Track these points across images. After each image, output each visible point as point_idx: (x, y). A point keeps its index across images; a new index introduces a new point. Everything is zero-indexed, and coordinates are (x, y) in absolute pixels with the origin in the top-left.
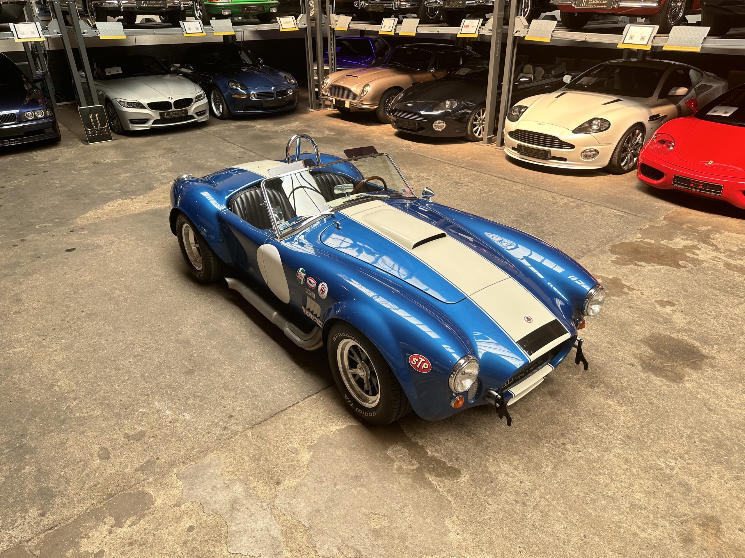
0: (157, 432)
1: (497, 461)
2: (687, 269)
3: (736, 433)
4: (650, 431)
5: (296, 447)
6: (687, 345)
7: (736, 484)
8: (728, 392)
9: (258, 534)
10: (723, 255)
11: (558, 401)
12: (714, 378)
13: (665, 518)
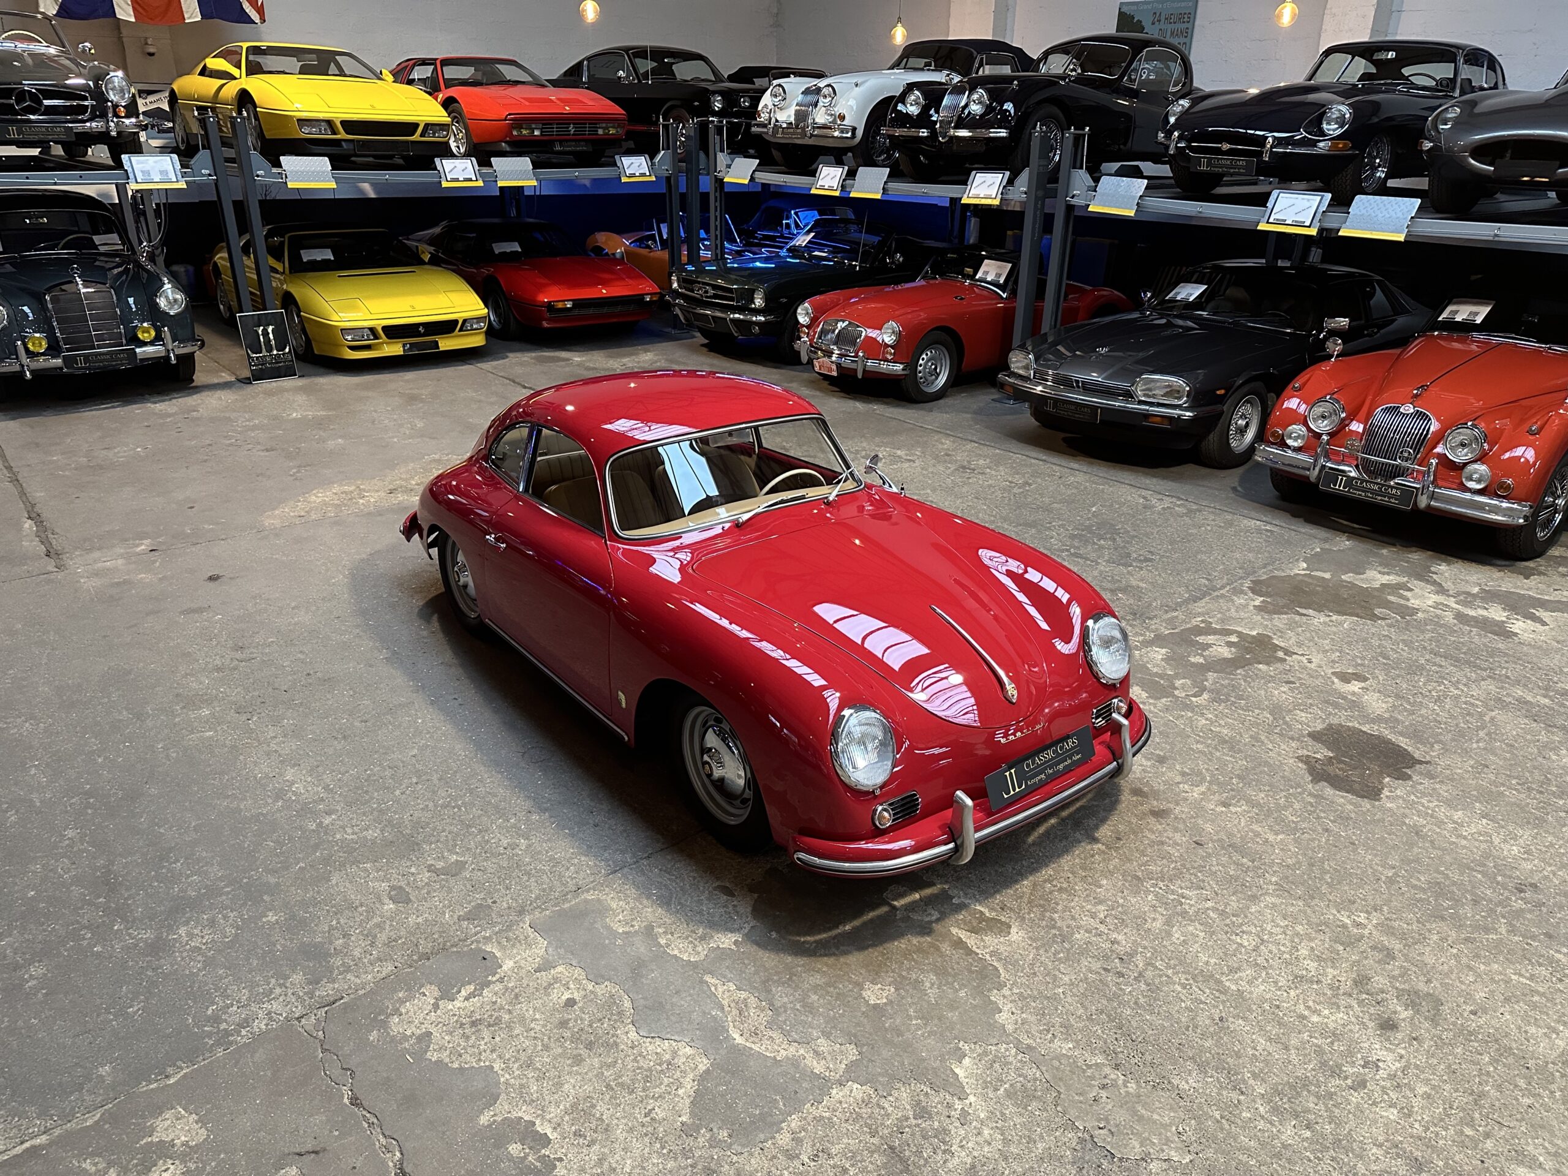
0: (484, 864)
1: (1071, 912)
2: (1387, 621)
3: (1468, 877)
4: (1324, 872)
5: (730, 886)
6: (1389, 742)
7: (1468, 948)
8: (1458, 815)
10: (1453, 599)
11: (1168, 825)
12: (1433, 794)
13: (1350, 995)
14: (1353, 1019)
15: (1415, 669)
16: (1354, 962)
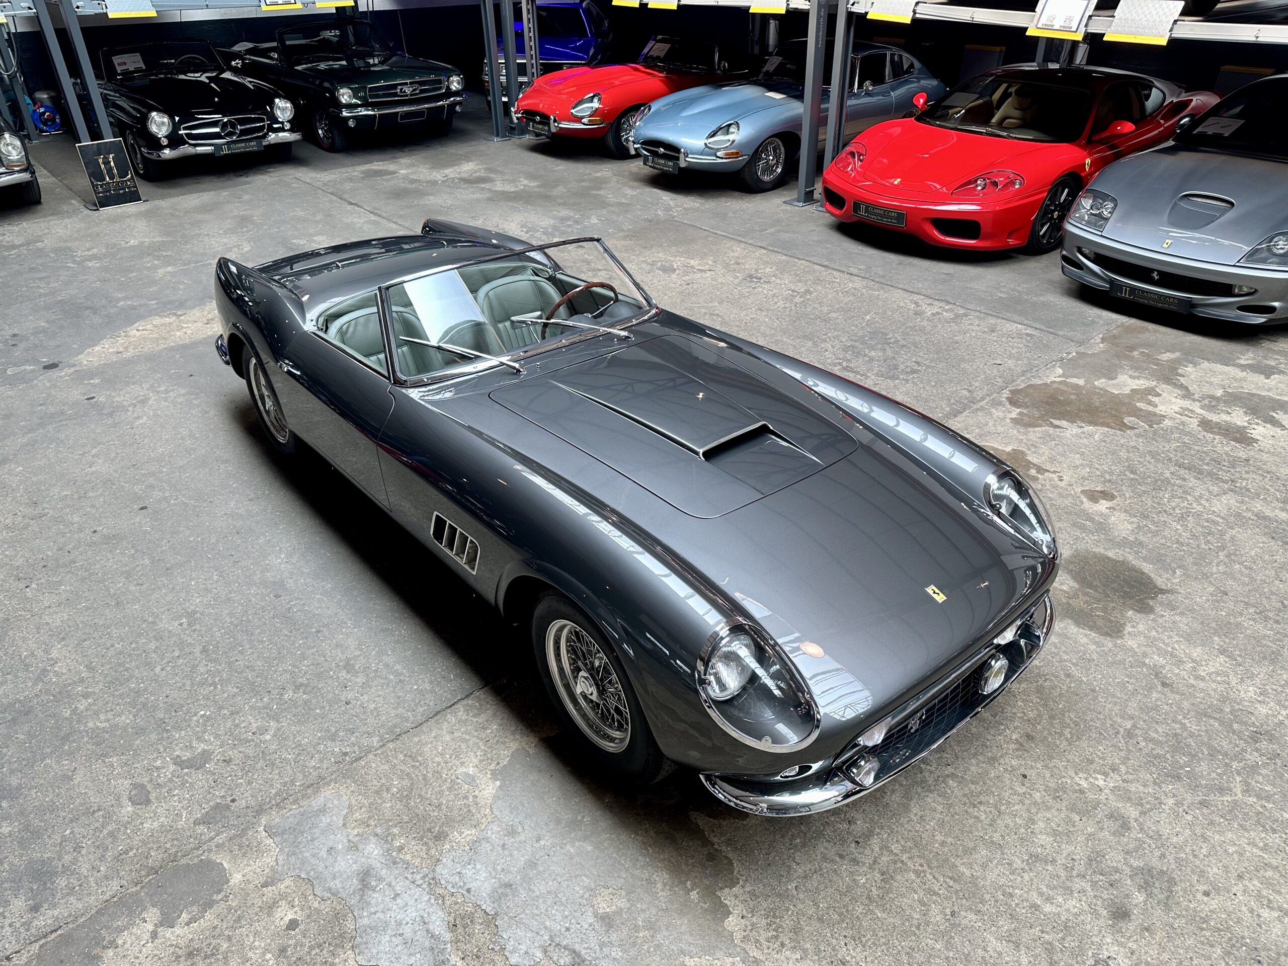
0: (231, 753)
2: (1136, 431)
3: (1205, 726)
4: (1064, 725)
5: (471, 773)
6: (1133, 569)
7: (1203, 814)
8: (1197, 652)
9: (407, 930)
10: (1198, 404)
12: (1173, 628)
13: (1084, 876)
14: (1086, 908)
15: (1160, 484)
16: (1090, 835)
